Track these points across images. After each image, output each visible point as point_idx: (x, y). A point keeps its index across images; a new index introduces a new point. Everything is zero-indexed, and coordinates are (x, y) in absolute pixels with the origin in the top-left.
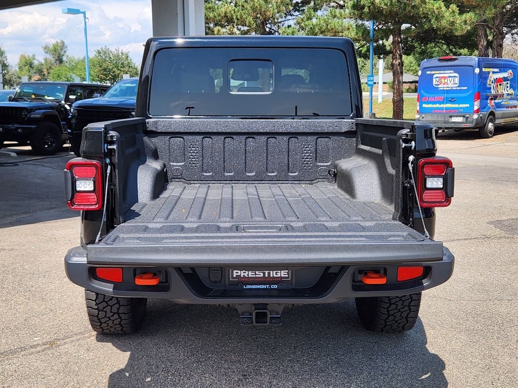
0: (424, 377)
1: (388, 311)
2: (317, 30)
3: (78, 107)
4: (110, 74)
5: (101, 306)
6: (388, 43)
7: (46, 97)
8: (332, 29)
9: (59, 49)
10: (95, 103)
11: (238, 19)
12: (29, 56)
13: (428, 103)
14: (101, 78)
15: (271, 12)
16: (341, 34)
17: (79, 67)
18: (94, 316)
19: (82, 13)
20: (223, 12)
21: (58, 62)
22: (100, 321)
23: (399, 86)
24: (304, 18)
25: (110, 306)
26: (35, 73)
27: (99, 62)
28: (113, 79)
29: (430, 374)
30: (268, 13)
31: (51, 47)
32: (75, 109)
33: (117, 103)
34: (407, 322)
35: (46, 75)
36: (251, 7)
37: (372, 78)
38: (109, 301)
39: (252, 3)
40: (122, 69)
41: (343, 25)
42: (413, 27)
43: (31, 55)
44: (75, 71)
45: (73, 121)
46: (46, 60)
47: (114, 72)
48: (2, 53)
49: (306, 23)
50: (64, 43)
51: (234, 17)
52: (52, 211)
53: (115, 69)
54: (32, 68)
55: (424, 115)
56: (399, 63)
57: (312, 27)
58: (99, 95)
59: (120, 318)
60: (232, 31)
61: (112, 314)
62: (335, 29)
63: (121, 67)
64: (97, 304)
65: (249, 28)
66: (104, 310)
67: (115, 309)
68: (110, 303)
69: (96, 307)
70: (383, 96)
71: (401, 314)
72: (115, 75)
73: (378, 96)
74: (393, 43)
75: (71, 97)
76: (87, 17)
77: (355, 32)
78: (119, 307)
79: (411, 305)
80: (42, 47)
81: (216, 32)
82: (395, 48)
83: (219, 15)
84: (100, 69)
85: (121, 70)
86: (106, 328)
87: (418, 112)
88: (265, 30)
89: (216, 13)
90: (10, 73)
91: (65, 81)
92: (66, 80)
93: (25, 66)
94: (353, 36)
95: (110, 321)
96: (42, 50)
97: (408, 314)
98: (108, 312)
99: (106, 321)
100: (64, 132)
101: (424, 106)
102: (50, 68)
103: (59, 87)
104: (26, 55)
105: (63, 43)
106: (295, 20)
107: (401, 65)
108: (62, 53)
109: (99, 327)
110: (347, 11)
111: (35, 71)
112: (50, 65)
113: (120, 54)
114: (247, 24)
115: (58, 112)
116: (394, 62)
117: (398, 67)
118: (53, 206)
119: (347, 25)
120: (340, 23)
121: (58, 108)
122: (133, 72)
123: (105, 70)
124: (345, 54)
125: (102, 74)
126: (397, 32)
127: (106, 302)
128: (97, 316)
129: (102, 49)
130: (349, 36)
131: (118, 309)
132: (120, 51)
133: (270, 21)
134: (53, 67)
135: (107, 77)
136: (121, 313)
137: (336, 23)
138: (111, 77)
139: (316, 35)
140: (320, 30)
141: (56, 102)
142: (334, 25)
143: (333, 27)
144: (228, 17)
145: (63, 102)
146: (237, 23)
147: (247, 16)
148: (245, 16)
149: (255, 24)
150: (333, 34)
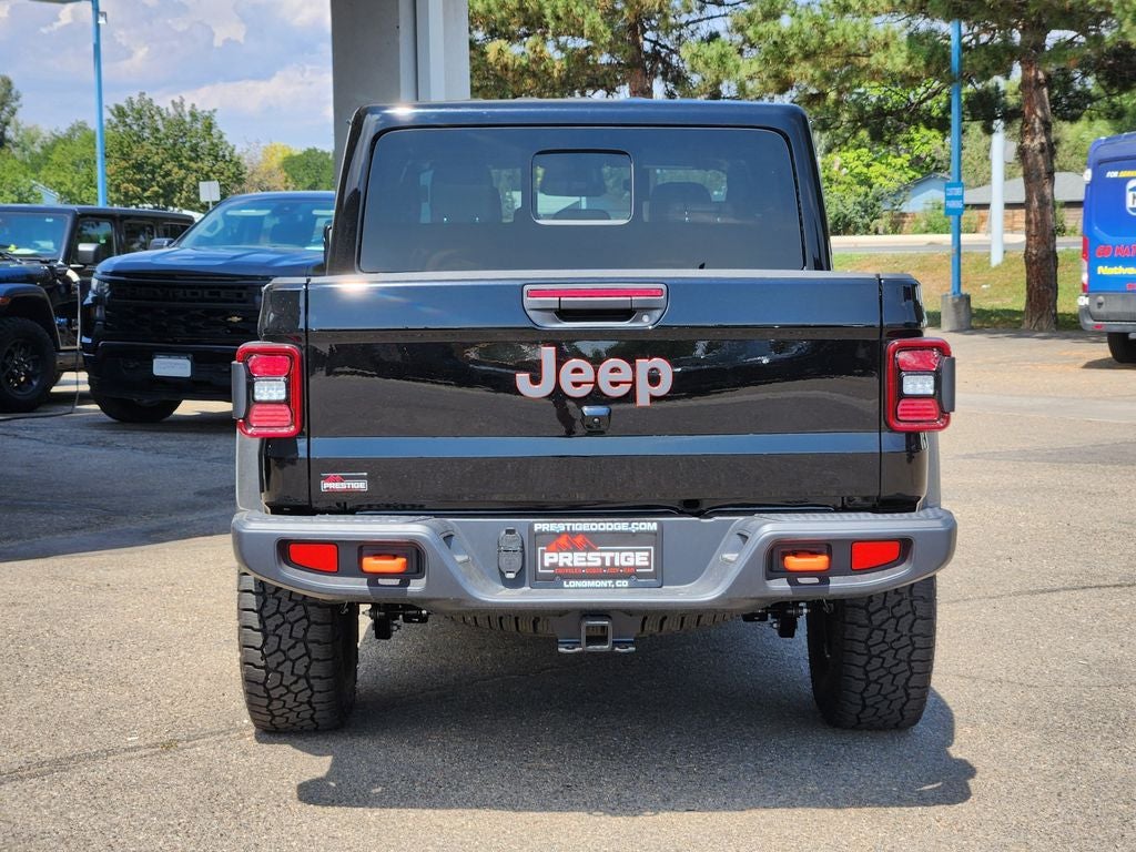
0: (926, 788)
1: (866, 673)
2: (792, 49)
3: (113, 274)
4: (153, 179)
5: (273, 661)
6: (1009, 84)
7: (13, 249)
8: (838, 45)
10: (159, 261)
11: (558, 18)
13: (1112, 263)
14: (126, 194)
16: (864, 61)
17: (55, 157)
18: (256, 682)
22: (269, 697)
23: (1043, 215)
24: (755, 11)
25: (291, 660)
27: (121, 143)
28: (162, 196)
29: (940, 784)
32: (105, 281)
33: (221, 262)
34: (908, 700)
37: (958, 191)
38: (289, 649)
40: (192, 164)
41: (871, 34)
42: (1082, 39)
44: (43, 173)
45: (98, 313)
47: (168, 174)
49: (762, 28)
50: (9, 83)
51: (548, 12)
52: (77, 535)
53: (168, 166)
55: (1101, 299)
56: (1042, 144)
57: (779, 40)
58: (166, 241)
59: (311, 687)
60: (541, 52)
61: (295, 678)
62: (845, 47)
63: (191, 159)
64: (264, 657)
65: (590, 43)
66: (279, 669)
67: (300, 668)
68: (293, 654)
69: (263, 663)
70: (1006, 245)
71: (893, 680)
72: (170, 184)
73: (989, 246)
74: (1024, 85)
75: (83, 247)
76: (101, 10)
77: (904, 54)
78: (310, 663)
79: (912, 658)
81: (492, 56)
82: (1028, 99)
83: (503, 6)
84: (123, 164)
85: (188, 169)
86: (280, 712)
87: (1085, 288)
88: (639, 48)
89: (492, 2)
91: (13, 202)
92: (16, 199)
94: (901, 67)
95: (290, 695)
97: (908, 679)
98: (287, 673)
99: (281, 696)
100: (62, 348)
101: (1103, 270)
103: (48, 220)
106: (728, 19)
107: (1047, 153)
108: (5, 115)
109: (264, 710)
113: (188, 119)
114: (586, 32)
115: (47, 290)
116: (1027, 142)
117: (1040, 157)
118: (77, 525)
119: (883, 33)
120: (861, 28)
121: (47, 277)
122: (226, 173)
123: (139, 167)
124: (787, 139)
125: (129, 181)
126: (1031, 53)
127: (284, 652)
128: (264, 684)
129: (130, 102)
130: (889, 66)
131: (308, 668)
132: (187, 109)
133: (653, 22)
135: (144, 190)
136: (314, 678)
137: (849, 29)
138: (156, 188)
139: (790, 62)
140: (800, 48)
141: (42, 262)
142: (843, 35)
143: (841, 41)
144: (530, 11)
145: (60, 263)
146: (557, 27)
147: (585, 7)
148: (578, 9)
149: (609, 32)
150: (839, 61)
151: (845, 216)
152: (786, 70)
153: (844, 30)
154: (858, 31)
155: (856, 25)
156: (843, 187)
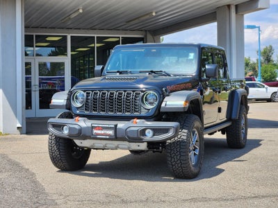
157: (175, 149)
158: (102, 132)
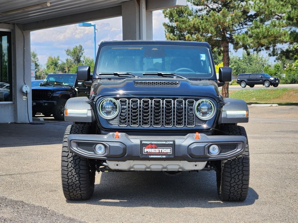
2: (261, 36)
8: (272, 35)
9: (78, 51)
11: (203, 29)
12: (54, 57)
15: (227, 24)
16: (279, 38)
19: (93, 25)
20: (192, 24)
21: (76, 62)
24: (253, 26)
26: (59, 70)
30: (225, 24)
31: (72, 50)
35: (67, 72)
36: (213, 20)
39: (213, 17)
41: (281, 32)
43: (56, 57)
46: (67, 60)
48: (35, 55)
49: (253, 31)
51: (200, 27)
54: (57, 66)
57: (257, 33)
60: (199, 37)
62: (274, 35)
65: (211, 35)
75: (79, 83)
77: (289, 37)
80: (65, 51)
81: (187, 38)
83: (189, 26)
88: (225, 36)
89: (187, 25)
90: (40, 71)
93: (51, 65)
94: (288, 40)
96: (65, 53)
102: (70, 66)
104: (53, 57)
105: (81, 47)
108: (80, 54)
110: (284, 22)
111: (58, 69)
112: (70, 64)
114: (210, 32)
119: (284, 32)
120: (278, 30)
130: (285, 40)
134: (72, 66)
137: (275, 31)
139: (260, 39)
140: (263, 36)
141: (70, 87)
142: (273, 32)
143: (273, 34)
144: (196, 27)
145: (74, 87)
146: (202, 31)
147: (210, 26)
148: (208, 26)
149: (215, 32)
150: (273, 39)
151: (295, 79)
152: (260, 41)
153: (273, 31)
154: (277, 31)
155: (277, 30)
156: (294, 72)
157: (237, 168)
158: (157, 151)
